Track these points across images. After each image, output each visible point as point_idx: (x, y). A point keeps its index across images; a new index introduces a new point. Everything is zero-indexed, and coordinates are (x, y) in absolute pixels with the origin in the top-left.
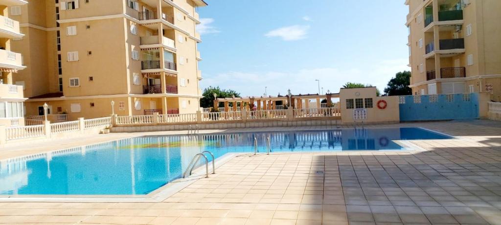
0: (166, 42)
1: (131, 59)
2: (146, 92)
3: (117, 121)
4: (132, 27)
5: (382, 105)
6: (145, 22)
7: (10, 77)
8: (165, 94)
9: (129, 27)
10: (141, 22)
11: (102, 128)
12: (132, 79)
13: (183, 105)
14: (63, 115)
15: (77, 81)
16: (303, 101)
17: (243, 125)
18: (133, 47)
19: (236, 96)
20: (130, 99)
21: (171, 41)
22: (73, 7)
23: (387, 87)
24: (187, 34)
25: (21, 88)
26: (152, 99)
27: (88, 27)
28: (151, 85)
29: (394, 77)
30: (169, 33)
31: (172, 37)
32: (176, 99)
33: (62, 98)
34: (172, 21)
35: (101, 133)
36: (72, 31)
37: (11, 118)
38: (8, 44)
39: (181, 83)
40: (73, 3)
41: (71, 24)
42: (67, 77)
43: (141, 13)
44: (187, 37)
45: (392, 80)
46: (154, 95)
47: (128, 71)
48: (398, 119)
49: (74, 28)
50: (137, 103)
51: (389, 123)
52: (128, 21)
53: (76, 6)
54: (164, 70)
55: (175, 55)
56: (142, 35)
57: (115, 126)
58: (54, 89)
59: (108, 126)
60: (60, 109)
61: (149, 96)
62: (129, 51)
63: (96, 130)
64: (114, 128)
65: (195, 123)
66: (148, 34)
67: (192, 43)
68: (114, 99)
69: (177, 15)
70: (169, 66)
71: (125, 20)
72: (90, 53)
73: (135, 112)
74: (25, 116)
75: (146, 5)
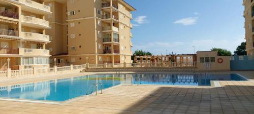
0: (114, 29)
1: (98, 37)
2: (105, 53)
3: (88, 66)
4: (99, 22)
5: (220, 61)
6: (105, 20)
7: (44, 46)
8: (113, 54)
9: (97, 22)
10: (103, 20)
11: (81, 69)
12: (98, 47)
13: (122, 59)
14: (68, 63)
15: (74, 47)
16: (185, 58)
17: (145, 70)
18: (99, 32)
19: (150, 54)
20: (97, 56)
21: (117, 28)
22: (73, 14)
23: (236, 50)
24: (125, 25)
25: (48, 51)
26: (107, 56)
27: (80, 23)
28: (107, 49)
29: (240, 45)
30: (116, 24)
31: (117, 26)
32: (119, 56)
33: (67, 55)
34: (118, 19)
35: (81, 72)
36: (72, 25)
37: (43, 64)
38: (44, 32)
39: (122, 48)
40: (73, 12)
41: (72, 22)
42: (70, 46)
43: (103, 16)
44: (125, 26)
45: (239, 47)
46: (108, 54)
47: (96, 43)
48: (230, 69)
49: (73, 23)
50: (100, 58)
51: (224, 71)
52: (97, 20)
53: (75, 13)
54: (113, 42)
55: (118, 35)
56: (103, 26)
57: (87, 69)
58: (65, 51)
59: (84, 69)
60: (67, 60)
61: (106, 54)
62: (97, 34)
63: (78, 70)
64: (87, 70)
65: (123, 68)
66: (106, 25)
67: (128, 29)
68: (88, 56)
69: (120, 16)
70: (115, 40)
71: (95, 19)
72: (80, 35)
73: (99, 62)
74: (50, 63)
75: (106, 12)
